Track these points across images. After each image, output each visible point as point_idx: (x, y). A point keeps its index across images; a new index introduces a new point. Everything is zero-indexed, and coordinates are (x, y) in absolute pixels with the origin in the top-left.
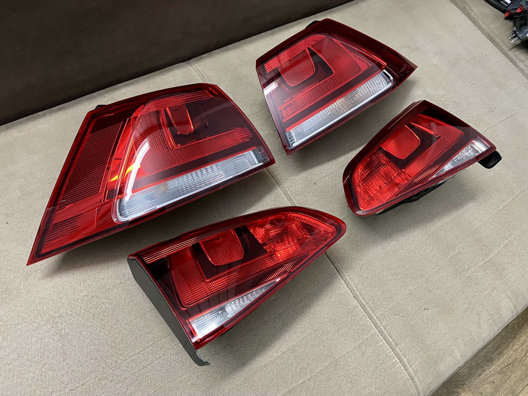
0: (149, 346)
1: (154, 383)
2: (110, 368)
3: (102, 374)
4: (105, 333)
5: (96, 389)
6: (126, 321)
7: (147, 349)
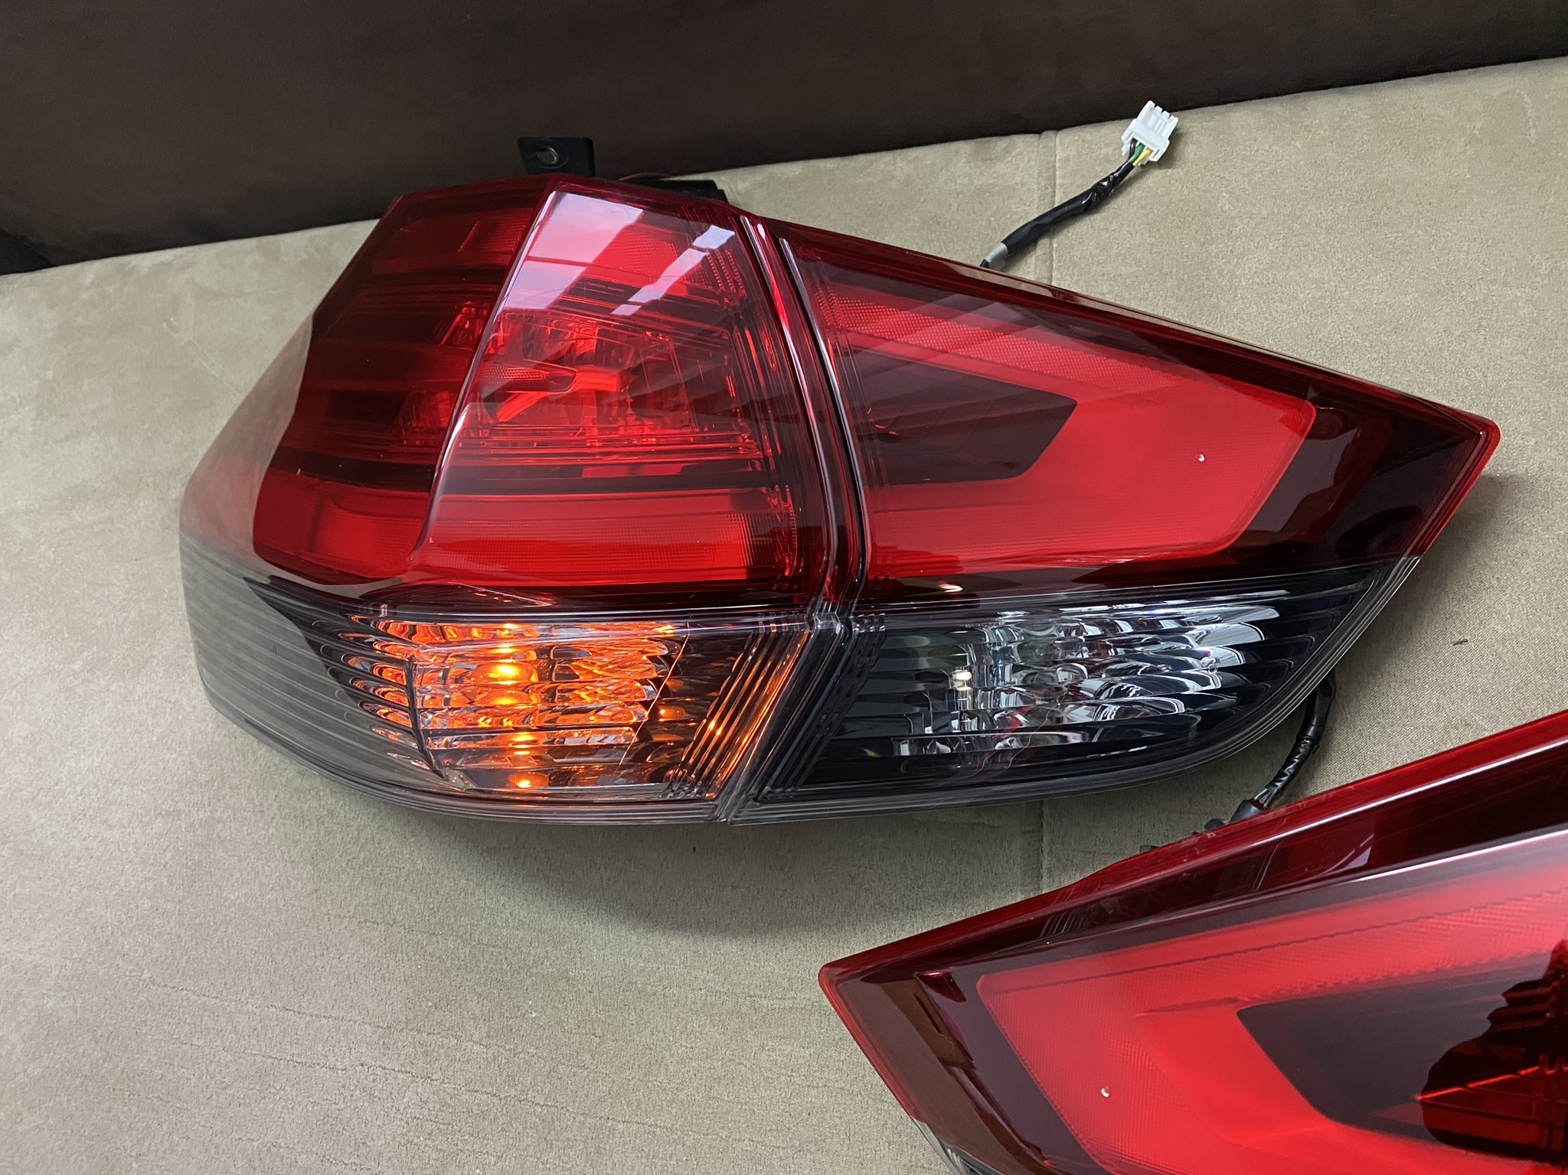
0: (330, 1017)
1: (284, 1122)
2: (234, 998)
3: (217, 998)
4: (279, 900)
5: (188, 1021)
6: (329, 907)
7: (324, 1021)
